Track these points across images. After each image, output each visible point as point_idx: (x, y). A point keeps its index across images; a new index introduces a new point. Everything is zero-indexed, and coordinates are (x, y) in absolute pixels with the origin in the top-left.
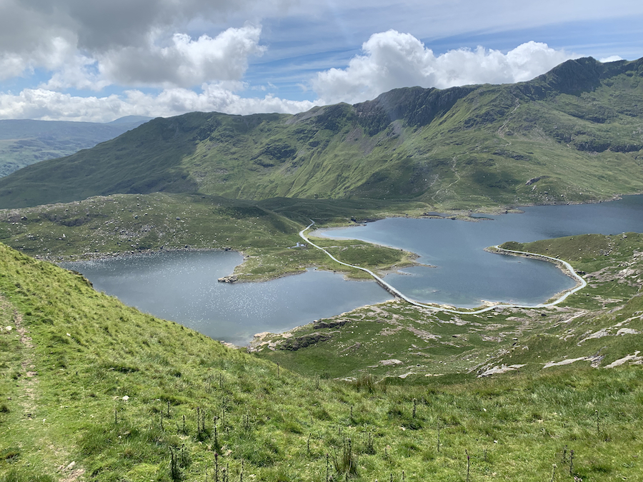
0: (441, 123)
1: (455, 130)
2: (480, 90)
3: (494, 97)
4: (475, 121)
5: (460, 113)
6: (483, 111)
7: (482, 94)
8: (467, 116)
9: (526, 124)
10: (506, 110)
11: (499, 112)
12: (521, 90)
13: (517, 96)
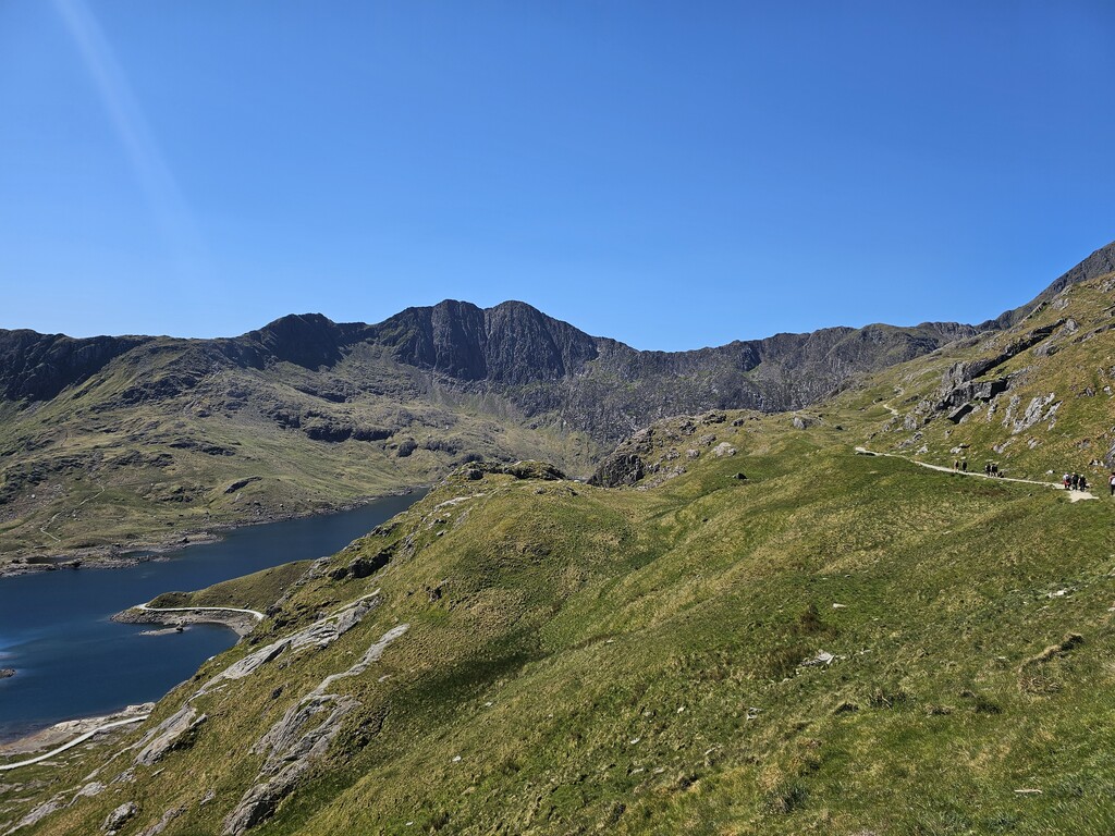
0: (77, 396)
1: (103, 408)
2: (149, 346)
3: (175, 358)
4: (142, 393)
5: (117, 380)
6: (157, 378)
7: (154, 351)
8: (127, 385)
9: (229, 400)
10: (198, 379)
11: (185, 381)
12: (221, 350)
13: (215, 358)
